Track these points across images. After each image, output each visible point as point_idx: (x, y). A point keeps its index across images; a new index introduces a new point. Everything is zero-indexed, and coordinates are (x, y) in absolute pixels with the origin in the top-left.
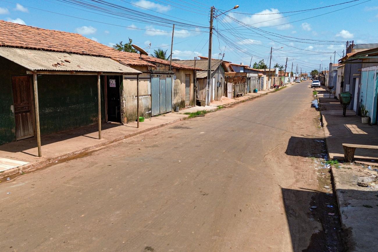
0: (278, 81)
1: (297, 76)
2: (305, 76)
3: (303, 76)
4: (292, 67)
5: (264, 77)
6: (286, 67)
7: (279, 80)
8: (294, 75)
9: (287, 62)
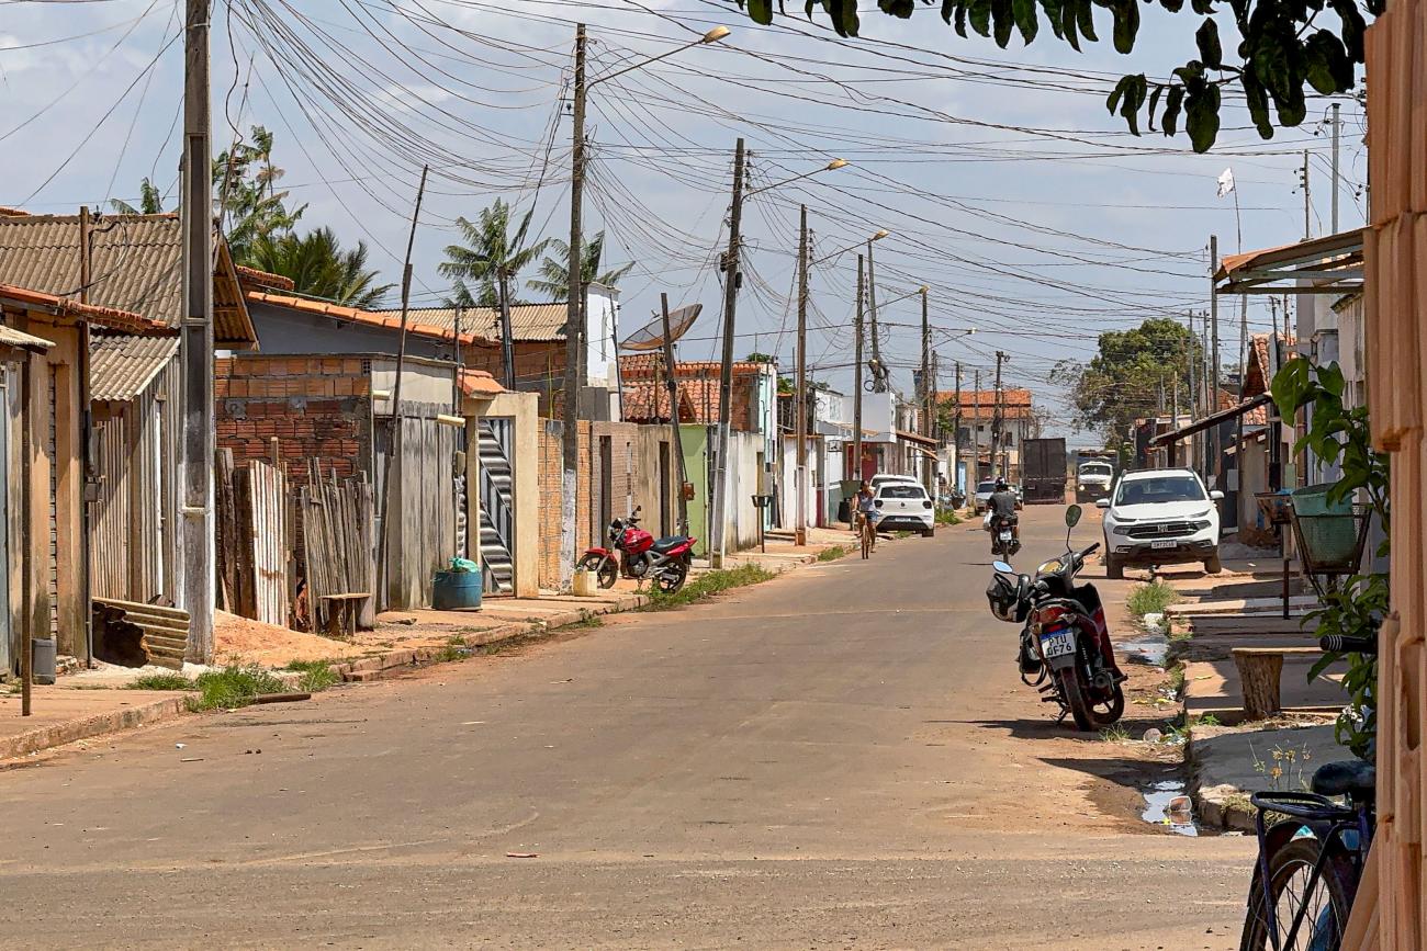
0: (645, 483)
1: (880, 423)
2: (985, 438)
3: (961, 438)
4: (804, 274)
5: (511, 420)
6: (735, 282)
7: (655, 482)
8: (830, 411)
9: (745, 207)
